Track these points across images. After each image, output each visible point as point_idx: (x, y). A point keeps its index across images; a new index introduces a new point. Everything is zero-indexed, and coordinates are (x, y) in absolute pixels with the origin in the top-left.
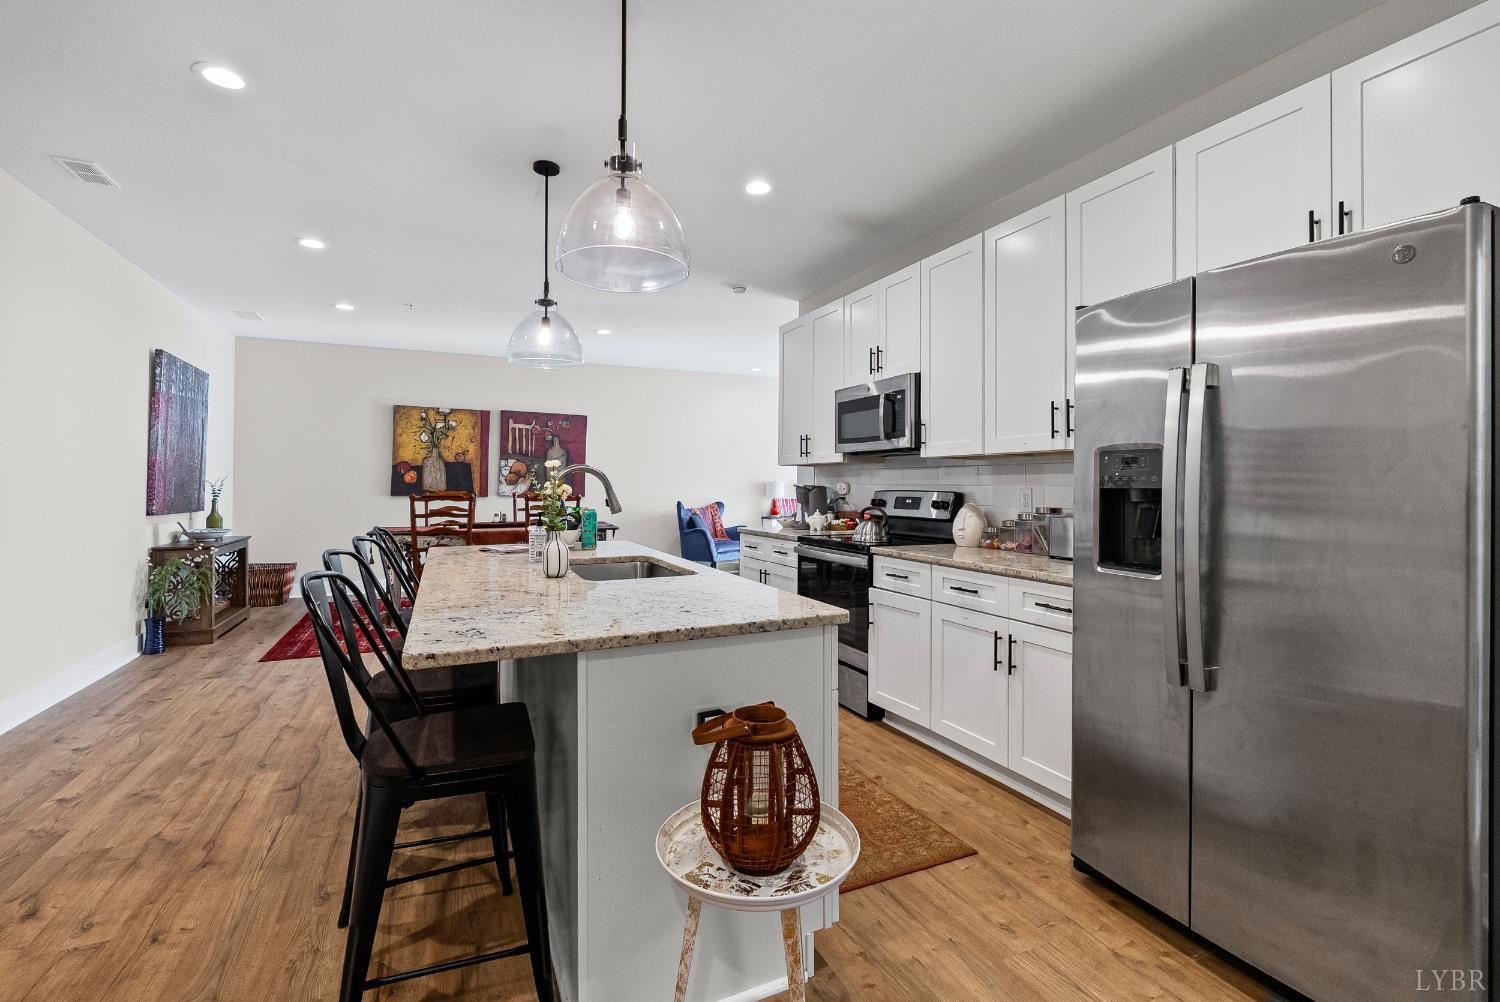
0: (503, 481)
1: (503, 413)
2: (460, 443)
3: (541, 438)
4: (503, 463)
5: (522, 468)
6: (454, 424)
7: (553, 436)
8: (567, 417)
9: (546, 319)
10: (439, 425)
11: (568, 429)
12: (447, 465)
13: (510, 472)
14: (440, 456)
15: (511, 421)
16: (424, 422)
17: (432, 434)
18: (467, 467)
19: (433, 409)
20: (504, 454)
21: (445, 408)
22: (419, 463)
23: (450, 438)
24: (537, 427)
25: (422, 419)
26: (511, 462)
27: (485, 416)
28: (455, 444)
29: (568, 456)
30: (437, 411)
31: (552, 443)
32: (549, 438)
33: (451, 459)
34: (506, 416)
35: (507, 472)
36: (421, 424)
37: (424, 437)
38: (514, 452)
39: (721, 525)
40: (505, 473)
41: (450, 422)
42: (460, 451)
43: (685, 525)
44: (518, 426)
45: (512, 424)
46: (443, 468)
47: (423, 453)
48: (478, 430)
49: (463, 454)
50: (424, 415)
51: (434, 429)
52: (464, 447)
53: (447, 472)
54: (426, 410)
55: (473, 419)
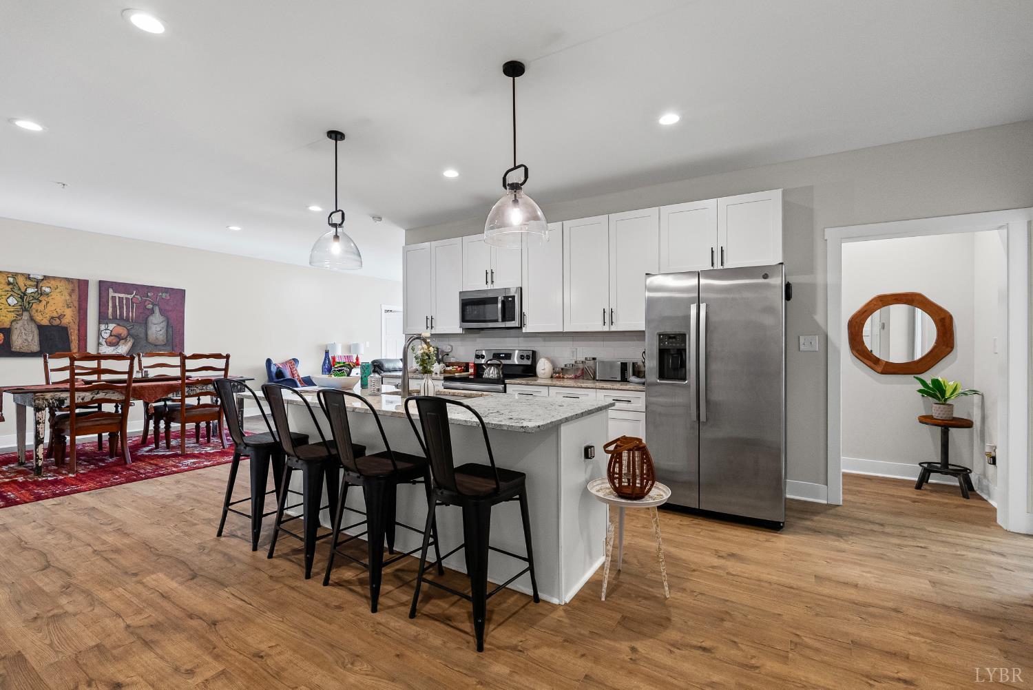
0: (104, 343)
1: (101, 283)
2: (57, 306)
3: (141, 306)
4: (103, 327)
5: (123, 331)
6: (48, 290)
7: (154, 305)
8: (166, 290)
9: (336, 237)
10: (30, 291)
11: (168, 300)
12: (41, 328)
13: (111, 335)
14: (32, 319)
15: (111, 290)
16: (11, 286)
17: (22, 298)
18: (64, 330)
19: (22, 274)
20: (103, 318)
21: (37, 273)
22: (7, 325)
23: (44, 303)
24: (138, 297)
25: (9, 283)
26: (111, 326)
27: (82, 285)
28: (50, 308)
29: (168, 323)
30: (28, 277)
31: (152, 311)
32: (150, 306)
33: (45, 322)
34: (104, 286)
35: (108, 335)
36: (8, 288)
37: (12, 301)
38: (115, 318)
39: (298, 376)
40: (106, 335)
41: (44, 288)
42: (55, 315)
43: (274, 375)
44: (117, 295)
45: (111, 293)
46: (36, 332)
47: (12, 316)
48: (75, 297)
49: (59, 318)
50: (11, 280)
51: (25, 294)
52: (60, 312)
53: (40, 335)
54: (15, 275)
55: (70, 287)
